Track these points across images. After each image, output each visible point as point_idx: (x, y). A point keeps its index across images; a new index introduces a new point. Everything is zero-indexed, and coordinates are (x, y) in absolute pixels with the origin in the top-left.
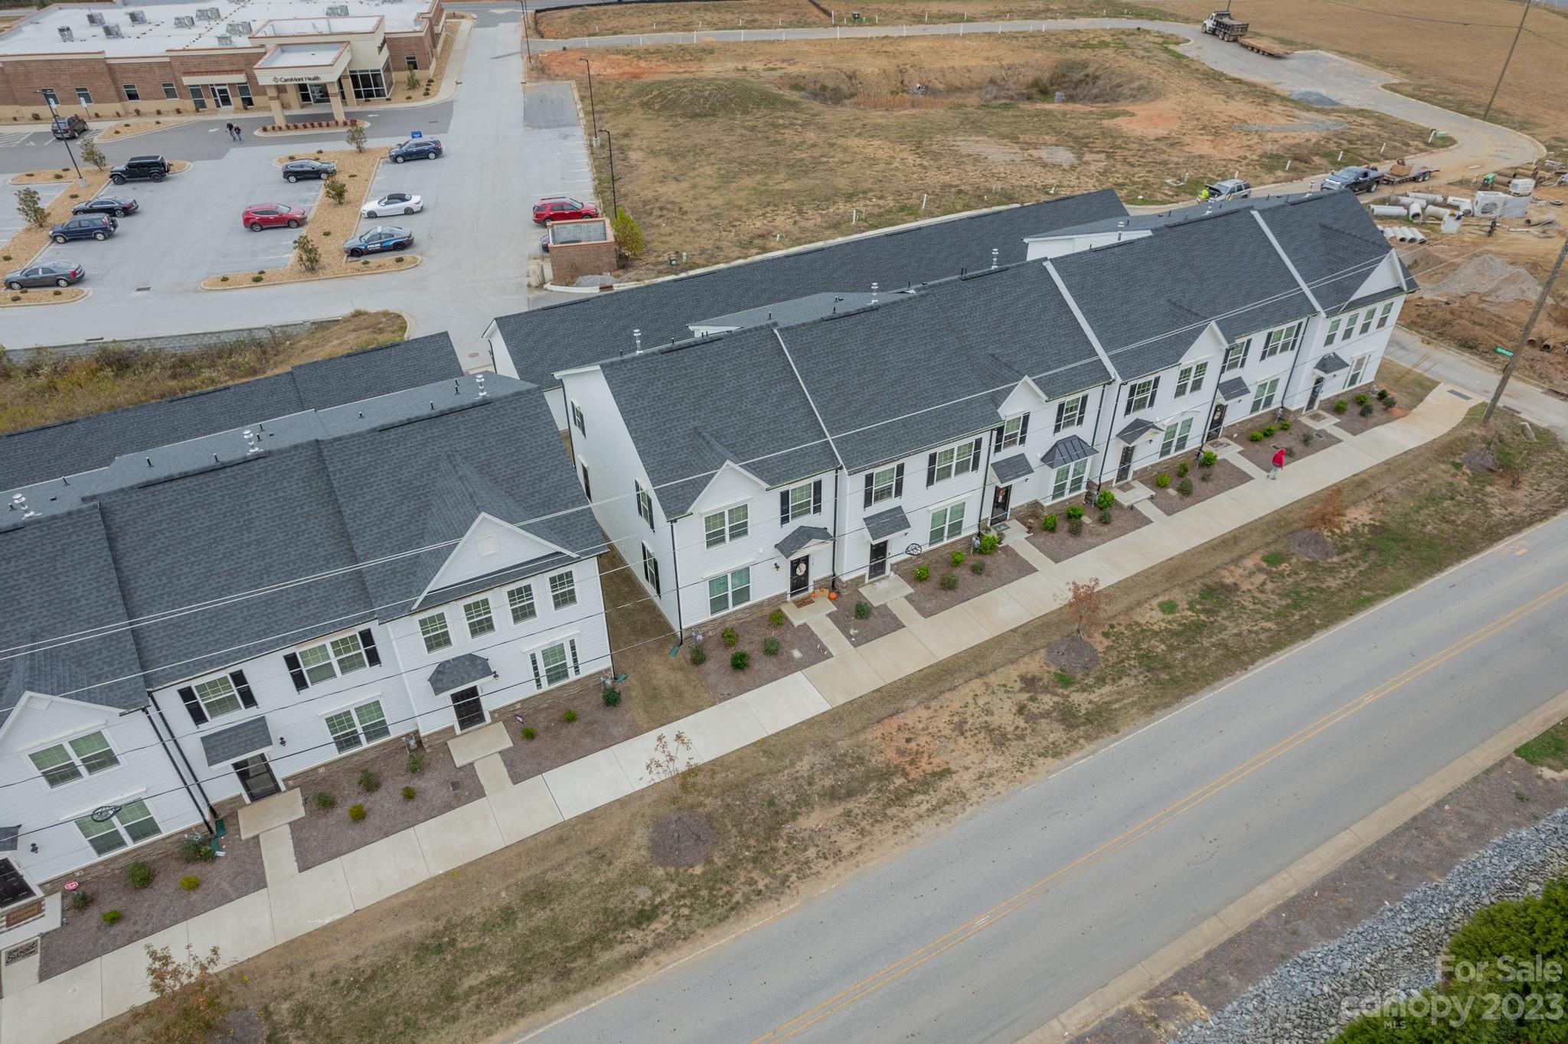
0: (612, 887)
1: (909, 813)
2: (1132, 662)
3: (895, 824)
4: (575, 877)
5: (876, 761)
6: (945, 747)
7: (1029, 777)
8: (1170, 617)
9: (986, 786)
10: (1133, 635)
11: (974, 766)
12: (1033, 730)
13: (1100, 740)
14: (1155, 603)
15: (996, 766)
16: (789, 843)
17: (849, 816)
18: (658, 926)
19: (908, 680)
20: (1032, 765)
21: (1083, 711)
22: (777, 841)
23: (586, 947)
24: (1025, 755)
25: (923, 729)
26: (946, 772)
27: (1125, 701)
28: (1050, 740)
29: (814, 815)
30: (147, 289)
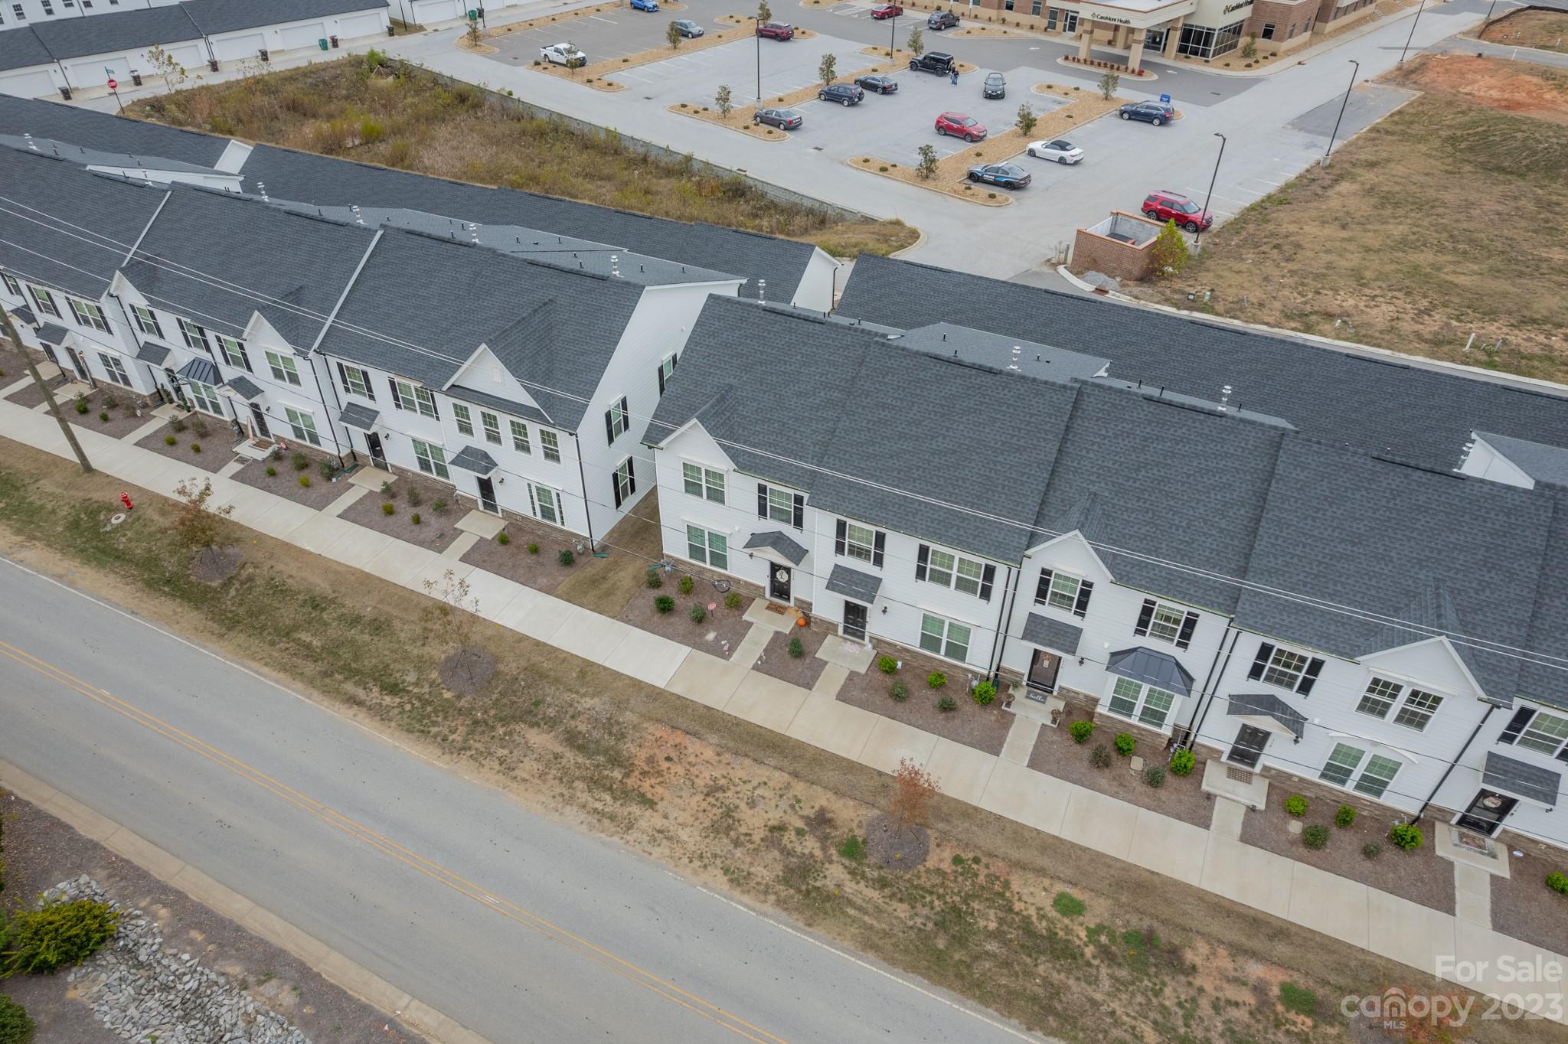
0: (406, 658)
1: (584, 797)
2: (936, 903)
3: (565, 792)
4: (402, 635)
5: (629, 747)
6: (681, 789)
7: (688, 870)
8: (1053, 913)
9: (653, 840)
10: (983, 888)
11: (673, 822)
12: (754, 850)
13: (784, 914)
14: (1059, 887)
15: (685, 838)
16: (505, 734)
17: (556, 758)
18: (388, 700)
19: (738, 723)
20: (705, 866)
21: (818, 884)
22: (503, 726)
23: (352, 673)
24: (715, 856)
25: (689, 763)
26: (651, 804)
27: (866, 918)
28: (752, 870)
29: (545, 736)
30: (820, 149)
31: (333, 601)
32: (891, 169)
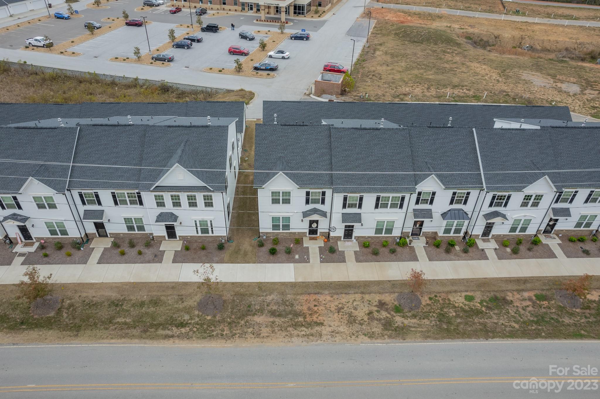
0: (178, 310)
1: (296, 332)
2: (434, 315)
3: (287, 334)
4: (170, 302)
5: (298, 308)
6: (328, 314)
7: (353, 341)
8: (467, 303)
9: (332, 336)
10: (443, 304)
11: (334, 327)
12: (368, 324)
13: (394, 340)
14: (464, 294)
15: (342, 330)
16: (245, 323)
17: (273, 323)
18: (183, 330)
19: (331, 283)
20: (357, 337)
21: (396, 325)
22: (242, 320)
23: (157, 326)
24: (357, 332)
25: (324, 304)
26: (322, 324)
27: (418, 329)
28: (373, 330)
29: (262, 317)
30: (188, 67)
31: (124, 300)
32: (223, 70)
